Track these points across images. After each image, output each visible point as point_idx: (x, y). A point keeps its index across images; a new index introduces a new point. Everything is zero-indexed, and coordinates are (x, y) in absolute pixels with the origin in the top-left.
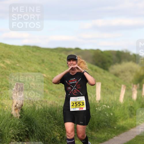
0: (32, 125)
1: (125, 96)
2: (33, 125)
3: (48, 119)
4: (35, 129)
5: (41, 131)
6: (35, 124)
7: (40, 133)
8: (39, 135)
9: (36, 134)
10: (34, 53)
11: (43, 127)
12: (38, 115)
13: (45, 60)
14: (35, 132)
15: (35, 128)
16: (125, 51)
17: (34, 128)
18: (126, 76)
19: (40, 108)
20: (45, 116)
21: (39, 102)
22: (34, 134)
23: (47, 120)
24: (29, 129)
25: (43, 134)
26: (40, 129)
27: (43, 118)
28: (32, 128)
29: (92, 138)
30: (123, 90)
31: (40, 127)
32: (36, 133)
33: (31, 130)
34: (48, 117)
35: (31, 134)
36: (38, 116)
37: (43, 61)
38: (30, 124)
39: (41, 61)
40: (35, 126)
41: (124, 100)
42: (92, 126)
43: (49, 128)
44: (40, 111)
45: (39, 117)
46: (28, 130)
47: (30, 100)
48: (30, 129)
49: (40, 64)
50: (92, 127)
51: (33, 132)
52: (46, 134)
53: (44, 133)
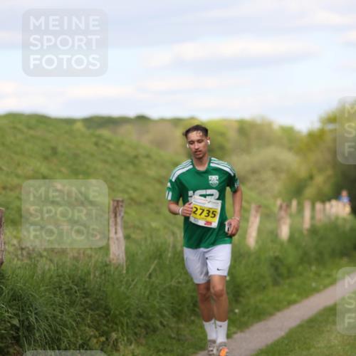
0: (28, 312)
1: (260, 231)
2: (30, 311)
3: (66, 294)
4: (34, 321)
5: (50, 326)
6: (36, 309)
7: (47, 332)
8: (45, 335)
9: (37, 335)
10: (32, 132)
11: (55, 317)
12: (41, 285)
13: (60, 149)
14: (34, 328)
15: (36, 318)
16: (259, 121)
17: (32, 319)
18: (263, 182)
19: (47, 267)
20: (60, 288)
21: (45, 254)
22: (34, 334)
23: (66, 297)
24: (19, 321)
25: (57, 332)
26: (47, 320)
27: (55, 294)
28: (27, 319)
29: (179, 340)
30: (255, 217)
31: (48, 315)
32: (38, 330)
33: (26, 323)
34: (66, 290)
35: (26, 333)
36: (42, 289)
37: (54, 151)
38: (23, 310)
39: (48, 152)
40: (36, 314)
41: (257, 242)
42: (180, 308)
43: (71, 317)
44: (48, 276)
45: (46, 291)
46: (18, 325)
47: (22, 249)
48: (22, 322)
49: (46, 158)
50: (180, 311)
51: (30, 328)
52: (64, 332)
53: (59, 329)
